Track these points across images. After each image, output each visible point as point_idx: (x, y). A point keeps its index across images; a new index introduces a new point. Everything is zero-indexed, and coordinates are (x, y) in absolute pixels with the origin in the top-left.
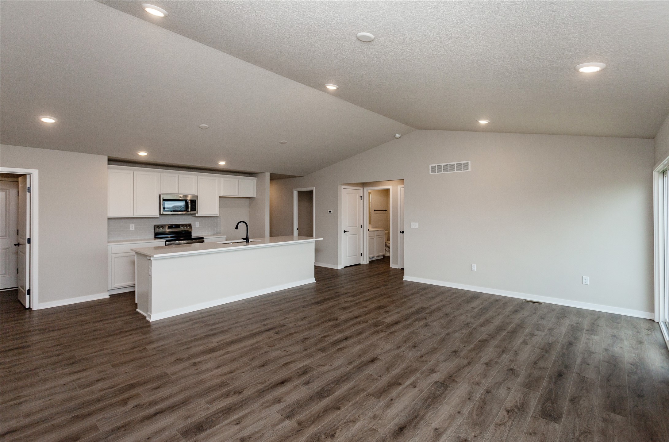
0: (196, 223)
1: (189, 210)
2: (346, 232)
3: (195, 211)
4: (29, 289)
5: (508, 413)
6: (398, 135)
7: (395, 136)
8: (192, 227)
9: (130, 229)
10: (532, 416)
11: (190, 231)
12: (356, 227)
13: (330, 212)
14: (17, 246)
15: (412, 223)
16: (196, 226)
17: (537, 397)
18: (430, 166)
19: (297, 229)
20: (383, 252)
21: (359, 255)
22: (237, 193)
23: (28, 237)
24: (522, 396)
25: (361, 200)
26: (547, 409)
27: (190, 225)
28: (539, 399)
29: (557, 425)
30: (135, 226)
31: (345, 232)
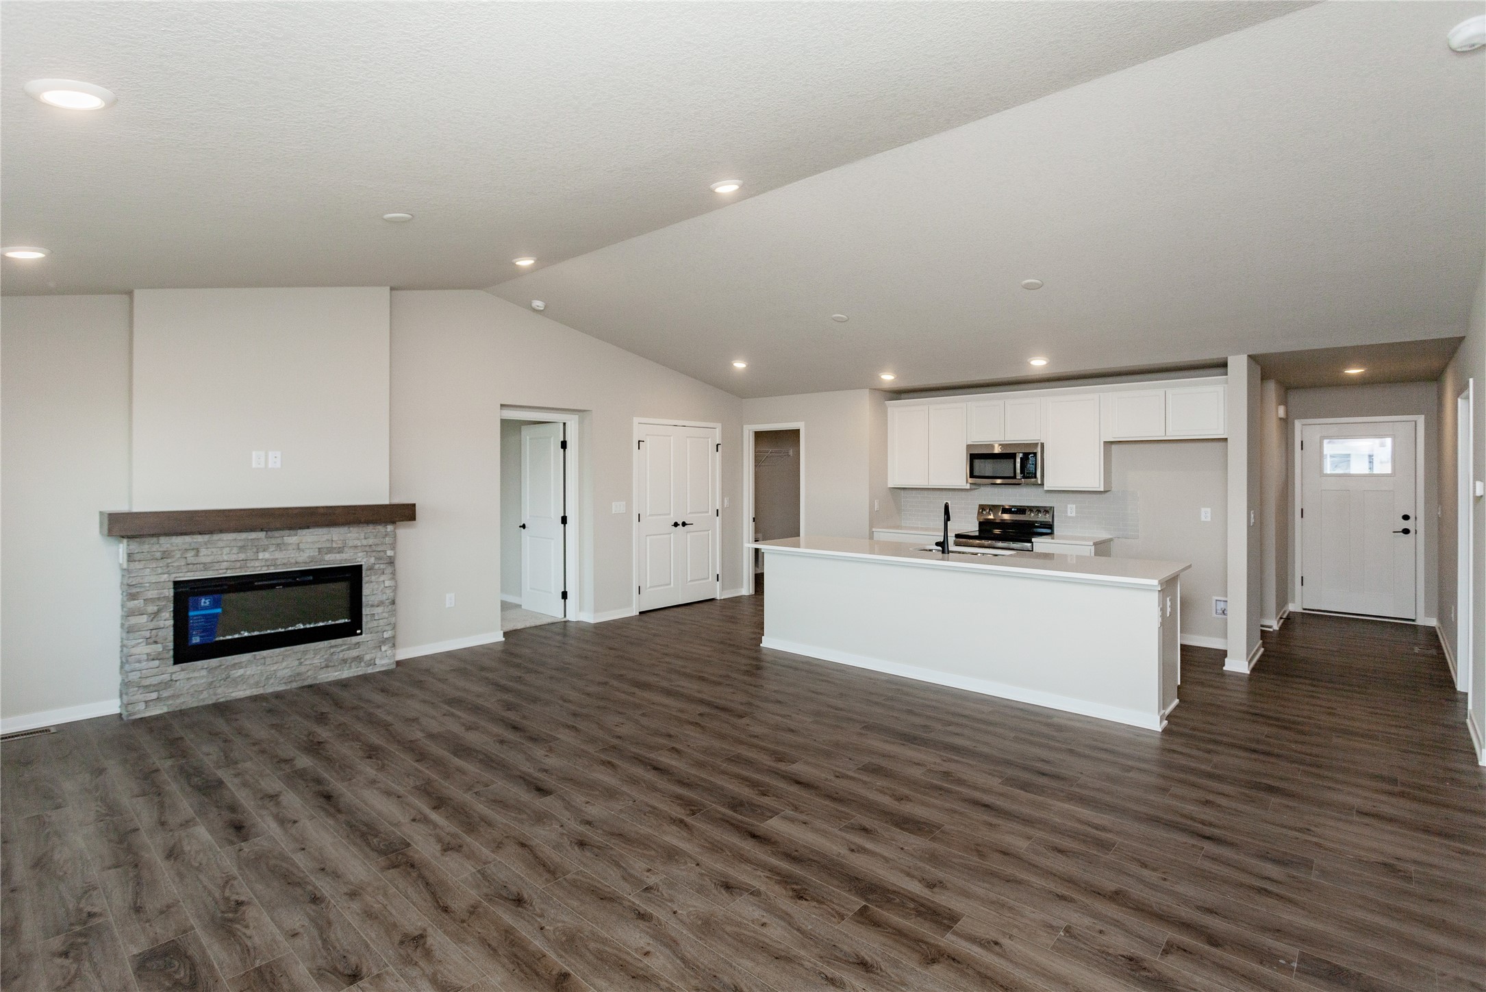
0: (1069, 506)
1: (1018, 475)
3: (1035, 477)
5: (237, 901)
10: (194, 928)
16: (1069, 514)
17: (222, 969)
24: (249, 944)
26: (176, 963)
27: (1047, 510)
28: (213, 966)
29: (135, 951)
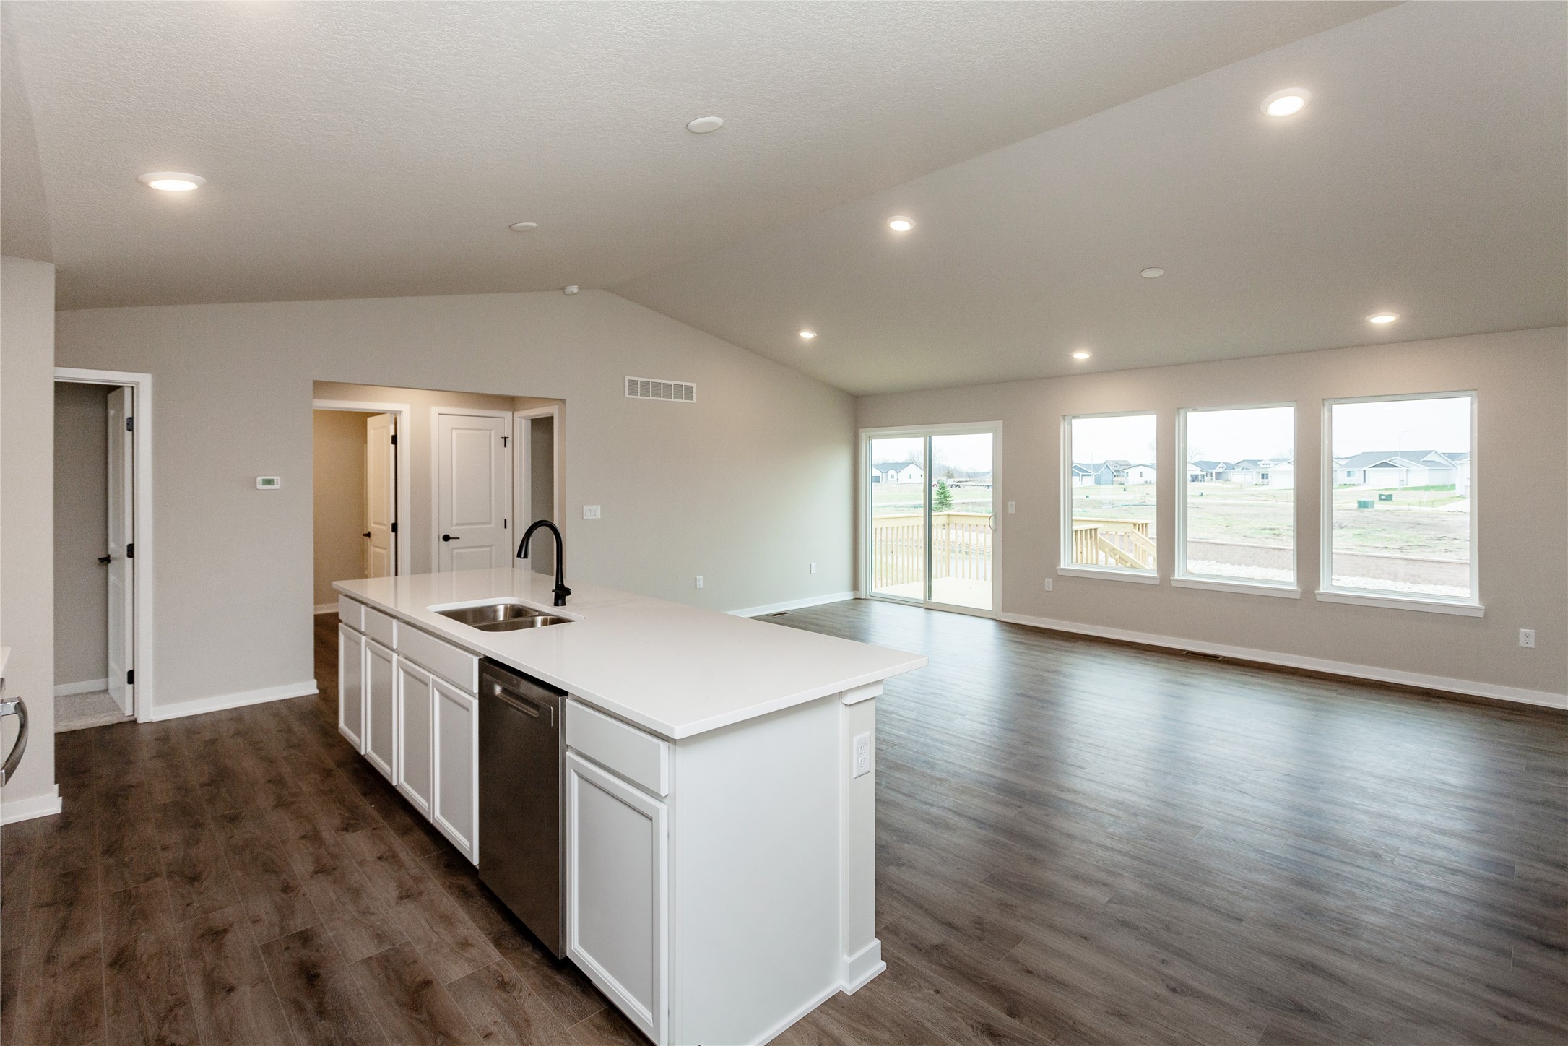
15: (585, 507)
18: (627, 378)
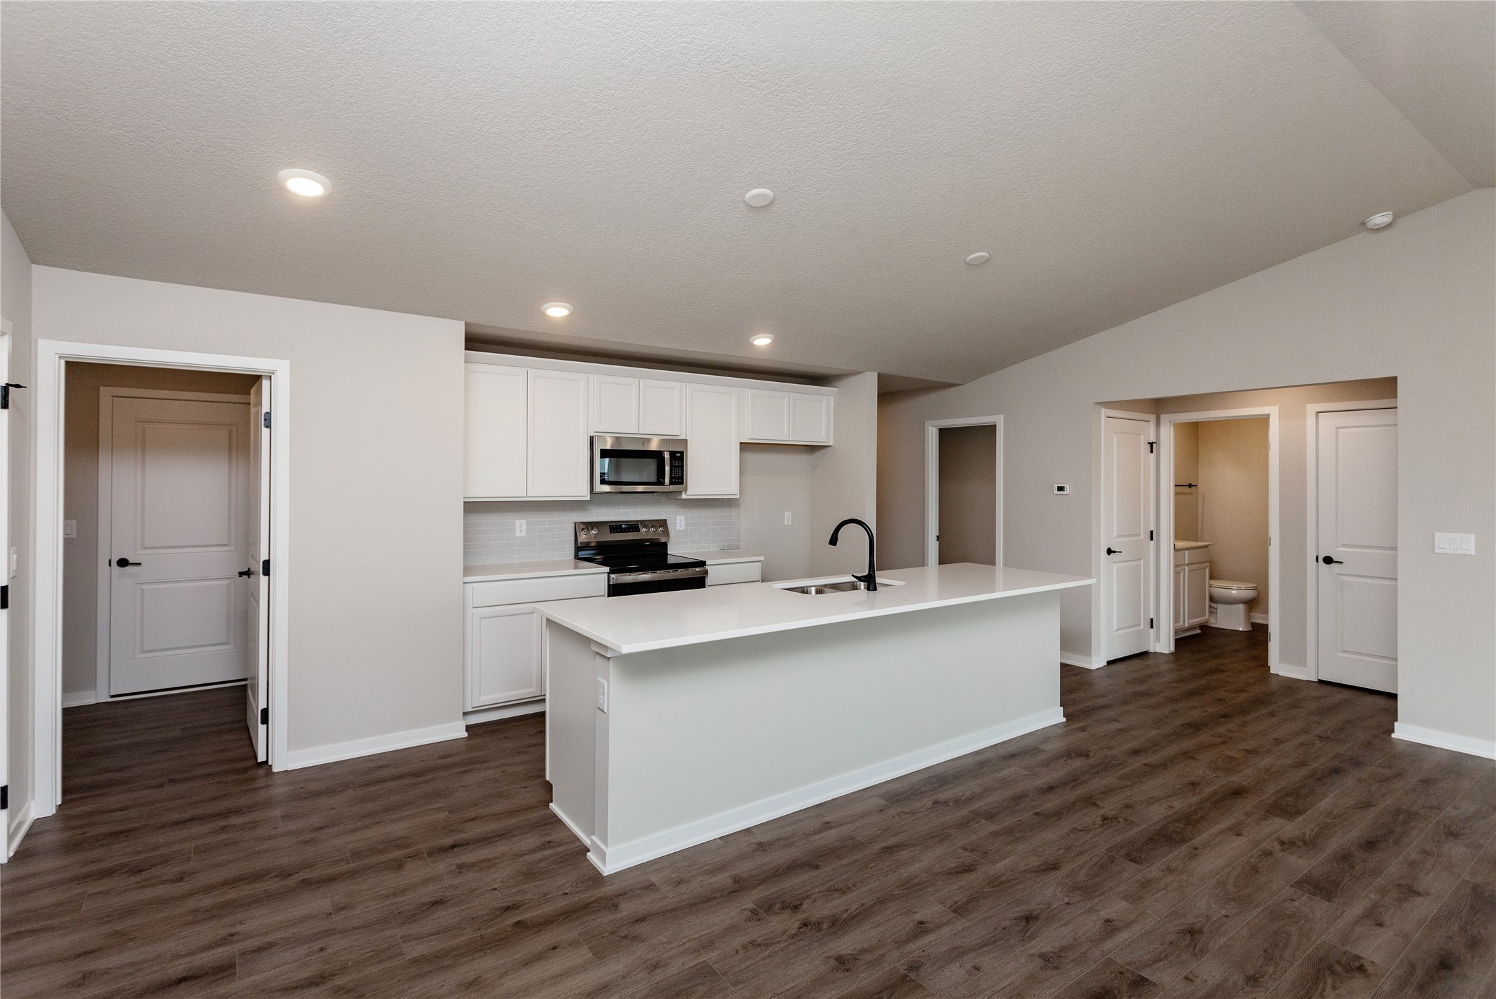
0: (680, 519)
1: (667, 480)
2: (1115, 552)
3: (682, 483)
4: (266, 707)
6: (1380, 219)
7: (1364, 224)
8: (670, 528)
9: (514, 531)
11: (663, 540)
12: (1137, 538)
13: (1061, 489)
14: (245, 577)
16: (679, 527)
19: (938, 536)
20: (1205, 615)
21: (1144, 624)
22: (785, 433)
23: (264, 557)
25: (1152, 452)
27: (663, 523)
30: (527, 525)
31: (1109, 551)
